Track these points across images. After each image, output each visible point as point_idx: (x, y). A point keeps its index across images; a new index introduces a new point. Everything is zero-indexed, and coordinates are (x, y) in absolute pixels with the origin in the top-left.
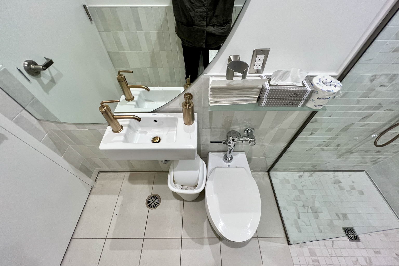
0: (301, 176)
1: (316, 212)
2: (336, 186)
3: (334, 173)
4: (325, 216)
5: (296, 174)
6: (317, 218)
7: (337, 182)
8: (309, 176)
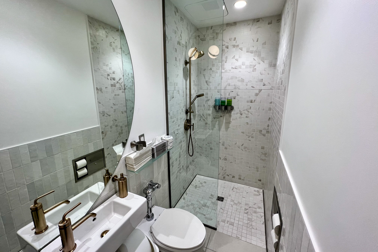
0: (184, 198)
1: (205, 205)
2: (197, 188)
3: (191, 184)
4: (209, 203)
5: (182, 200)
6: (208, 207)
7: (196, 187)
8: (186, 195)
